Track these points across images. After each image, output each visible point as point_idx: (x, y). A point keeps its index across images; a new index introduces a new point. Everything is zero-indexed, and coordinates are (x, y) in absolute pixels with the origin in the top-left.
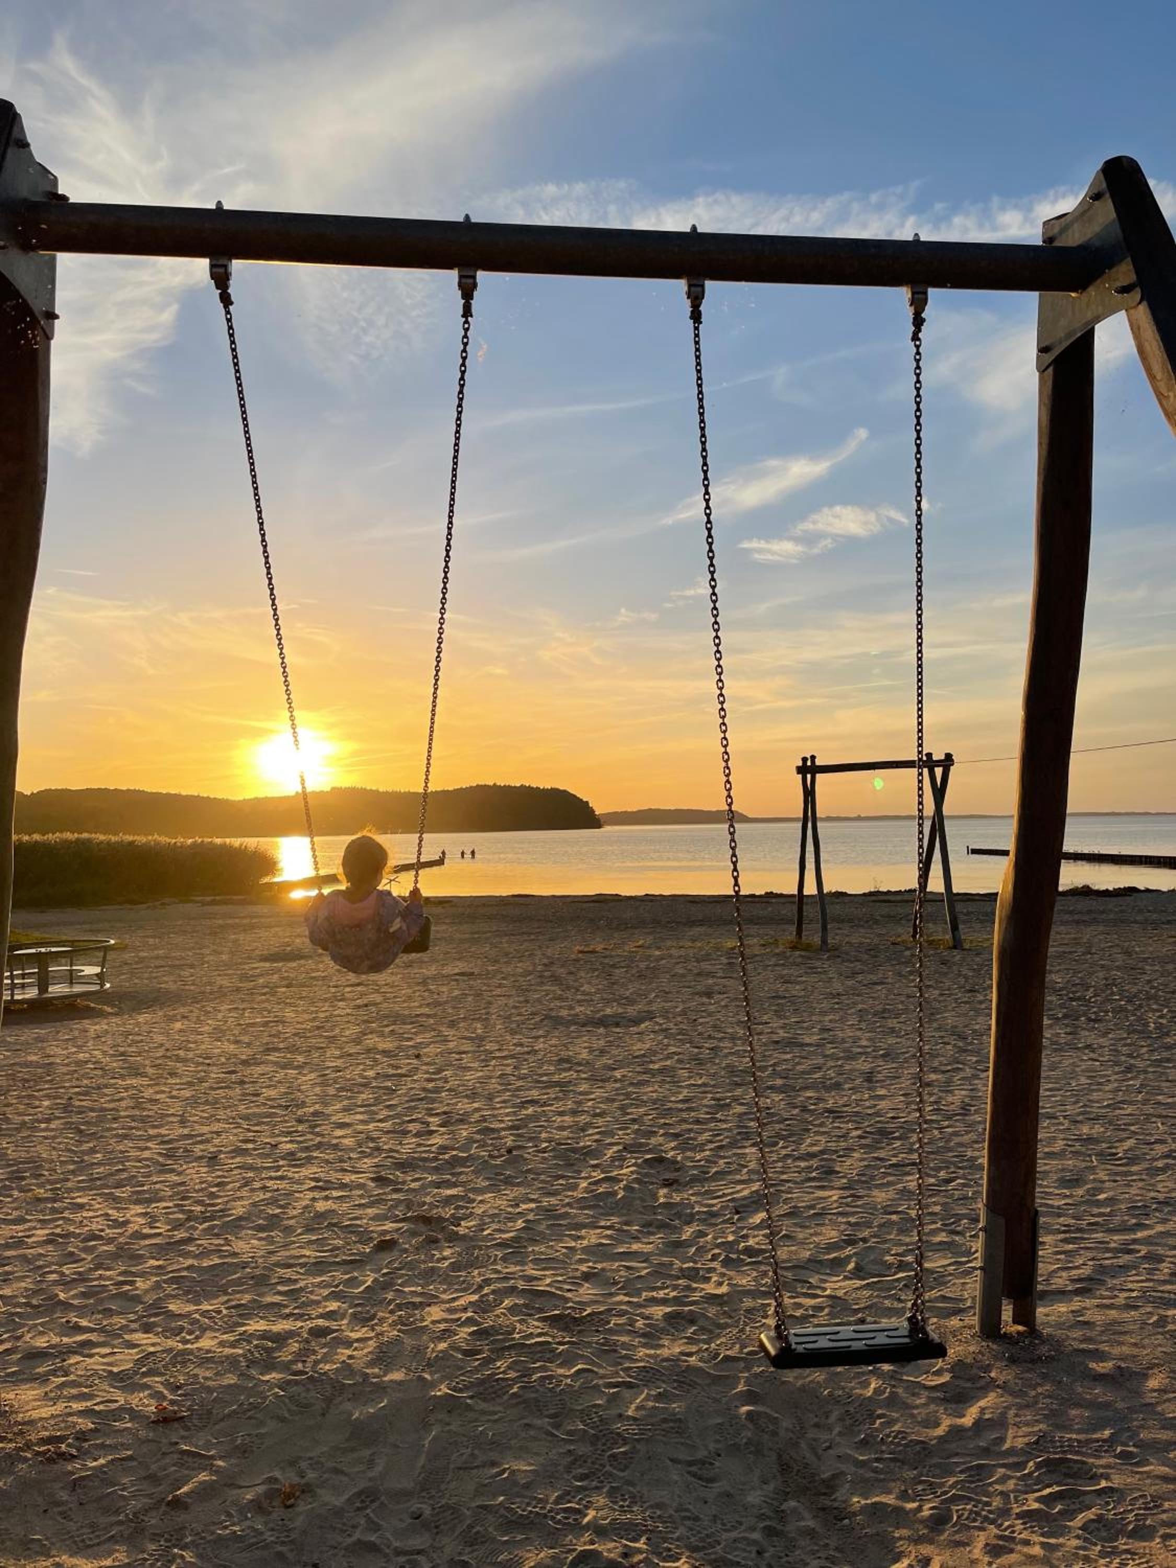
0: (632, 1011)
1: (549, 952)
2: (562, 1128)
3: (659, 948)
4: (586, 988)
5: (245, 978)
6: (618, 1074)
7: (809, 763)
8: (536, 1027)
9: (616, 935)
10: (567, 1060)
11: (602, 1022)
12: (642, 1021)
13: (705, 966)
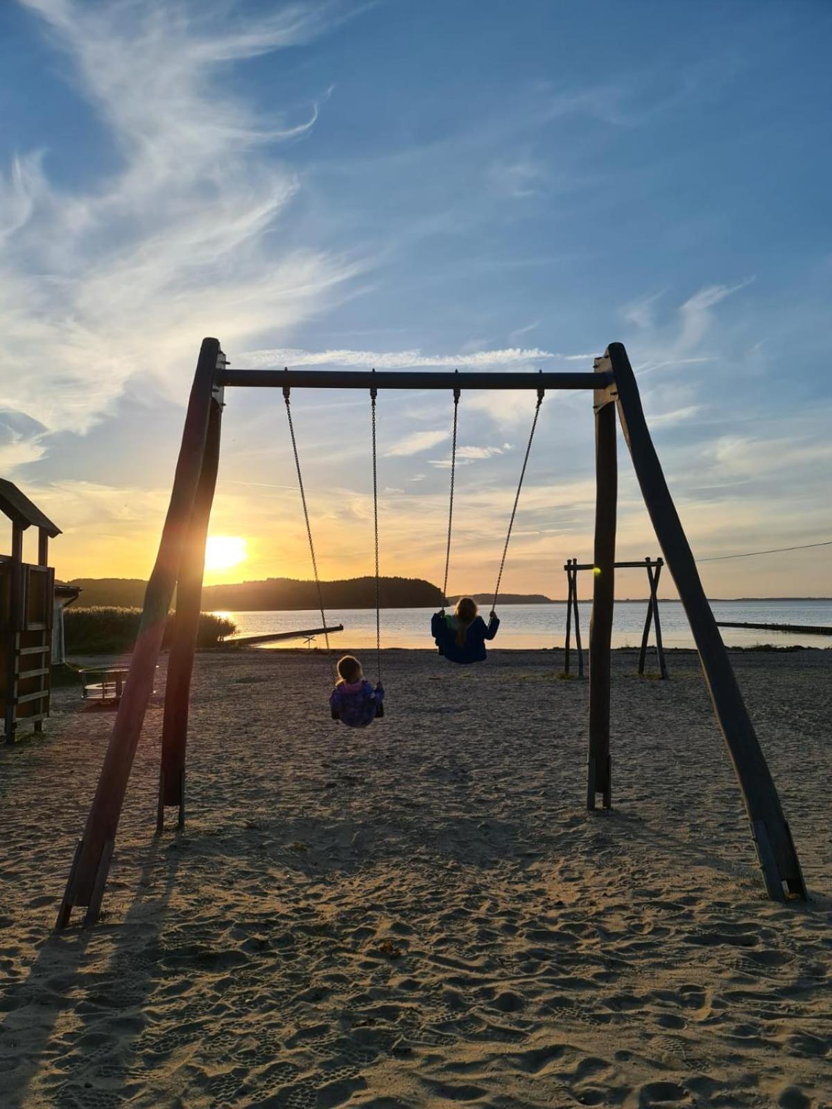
0: (457, 706)
1: (411, 679)
2: (413, 750)
3: (479, 677)
4: (432, 696)
5: (229, 690)
6: (445, 731)
7: (572, 564)
8: (402, 712)
9: (453, 671)
10: (418, 725)
11: (439, 711)
12: (463, 710)
13: (506, 686)
